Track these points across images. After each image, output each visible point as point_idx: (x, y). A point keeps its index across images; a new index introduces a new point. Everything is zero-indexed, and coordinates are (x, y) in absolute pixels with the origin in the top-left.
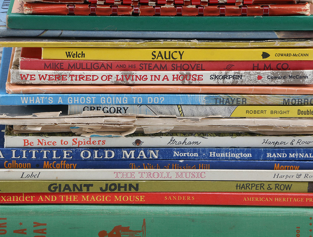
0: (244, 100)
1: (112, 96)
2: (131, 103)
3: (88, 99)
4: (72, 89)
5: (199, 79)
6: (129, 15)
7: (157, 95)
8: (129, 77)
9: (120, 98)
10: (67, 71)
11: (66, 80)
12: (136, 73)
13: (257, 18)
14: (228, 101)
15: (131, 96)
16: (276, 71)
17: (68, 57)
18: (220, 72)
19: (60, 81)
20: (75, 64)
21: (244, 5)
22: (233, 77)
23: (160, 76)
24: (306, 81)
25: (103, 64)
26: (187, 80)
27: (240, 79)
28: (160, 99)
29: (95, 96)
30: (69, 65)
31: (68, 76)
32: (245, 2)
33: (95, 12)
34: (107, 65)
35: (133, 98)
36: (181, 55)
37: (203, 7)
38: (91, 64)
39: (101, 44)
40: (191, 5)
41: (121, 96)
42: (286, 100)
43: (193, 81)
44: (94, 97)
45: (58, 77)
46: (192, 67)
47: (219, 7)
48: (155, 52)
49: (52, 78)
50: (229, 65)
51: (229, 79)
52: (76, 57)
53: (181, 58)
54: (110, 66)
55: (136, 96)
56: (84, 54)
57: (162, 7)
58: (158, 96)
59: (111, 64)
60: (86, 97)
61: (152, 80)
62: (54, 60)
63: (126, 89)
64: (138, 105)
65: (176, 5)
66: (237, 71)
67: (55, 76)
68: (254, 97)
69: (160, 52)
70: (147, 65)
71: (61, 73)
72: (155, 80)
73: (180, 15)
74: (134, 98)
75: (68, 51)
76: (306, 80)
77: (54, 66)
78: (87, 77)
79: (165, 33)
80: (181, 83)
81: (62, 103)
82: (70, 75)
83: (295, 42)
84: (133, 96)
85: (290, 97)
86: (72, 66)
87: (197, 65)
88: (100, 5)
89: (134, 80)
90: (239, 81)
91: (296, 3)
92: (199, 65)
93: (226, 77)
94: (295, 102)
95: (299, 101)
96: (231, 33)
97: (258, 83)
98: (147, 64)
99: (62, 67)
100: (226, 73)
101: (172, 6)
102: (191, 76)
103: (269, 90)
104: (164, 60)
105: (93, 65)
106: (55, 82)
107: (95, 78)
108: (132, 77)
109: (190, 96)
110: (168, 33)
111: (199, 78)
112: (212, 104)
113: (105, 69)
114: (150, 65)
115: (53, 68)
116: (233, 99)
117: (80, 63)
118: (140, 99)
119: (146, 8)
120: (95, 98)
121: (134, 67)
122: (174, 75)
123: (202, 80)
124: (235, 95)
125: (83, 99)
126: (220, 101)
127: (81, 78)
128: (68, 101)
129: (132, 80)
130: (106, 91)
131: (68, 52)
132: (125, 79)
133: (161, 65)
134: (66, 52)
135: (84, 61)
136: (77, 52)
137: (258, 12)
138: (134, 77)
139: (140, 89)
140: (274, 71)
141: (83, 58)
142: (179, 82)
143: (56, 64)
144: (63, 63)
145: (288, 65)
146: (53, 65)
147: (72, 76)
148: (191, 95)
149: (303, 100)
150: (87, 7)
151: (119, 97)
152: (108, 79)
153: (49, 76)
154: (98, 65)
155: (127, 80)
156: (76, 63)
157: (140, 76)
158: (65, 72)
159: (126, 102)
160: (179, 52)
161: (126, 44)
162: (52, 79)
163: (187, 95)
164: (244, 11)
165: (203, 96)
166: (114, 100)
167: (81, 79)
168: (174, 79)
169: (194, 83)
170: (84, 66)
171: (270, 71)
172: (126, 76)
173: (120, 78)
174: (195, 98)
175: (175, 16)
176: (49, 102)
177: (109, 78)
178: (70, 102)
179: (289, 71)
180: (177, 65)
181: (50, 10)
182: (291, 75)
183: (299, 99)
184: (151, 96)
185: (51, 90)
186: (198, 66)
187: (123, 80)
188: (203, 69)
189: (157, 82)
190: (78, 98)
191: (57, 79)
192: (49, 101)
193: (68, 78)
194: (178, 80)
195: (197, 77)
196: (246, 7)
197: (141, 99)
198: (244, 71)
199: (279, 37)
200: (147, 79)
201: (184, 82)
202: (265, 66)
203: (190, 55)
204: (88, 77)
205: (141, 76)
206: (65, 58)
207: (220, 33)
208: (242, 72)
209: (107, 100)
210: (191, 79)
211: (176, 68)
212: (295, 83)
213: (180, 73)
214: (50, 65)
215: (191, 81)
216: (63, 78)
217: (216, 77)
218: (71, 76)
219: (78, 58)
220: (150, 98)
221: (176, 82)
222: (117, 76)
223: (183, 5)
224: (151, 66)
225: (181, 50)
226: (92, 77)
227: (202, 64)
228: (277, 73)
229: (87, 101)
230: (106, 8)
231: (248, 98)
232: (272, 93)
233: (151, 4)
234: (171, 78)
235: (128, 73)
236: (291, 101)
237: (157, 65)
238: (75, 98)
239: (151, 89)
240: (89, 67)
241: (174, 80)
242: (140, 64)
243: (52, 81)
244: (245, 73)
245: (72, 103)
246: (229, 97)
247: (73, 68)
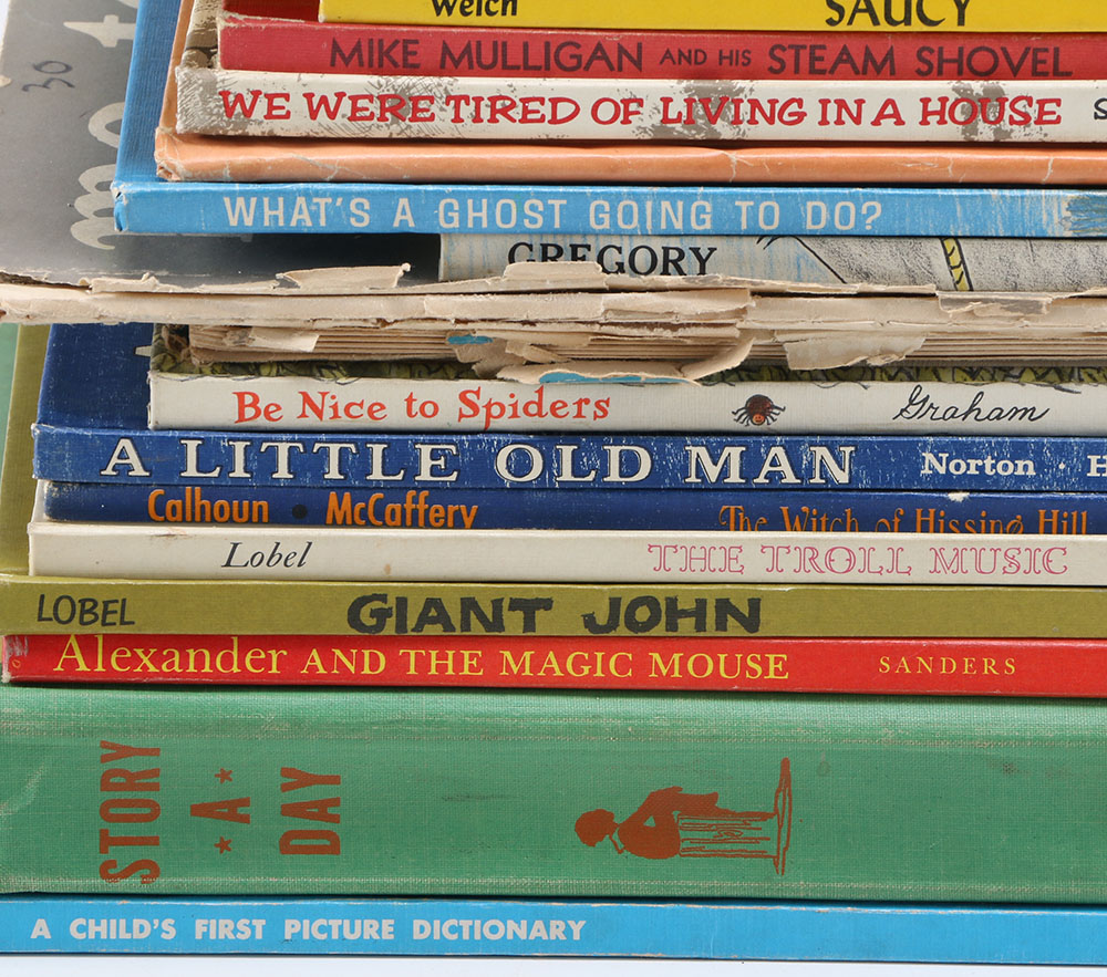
1: (644, 194)
2: (726, 229)
3: (533, 208)
4: (457, 159)
5: (1046, 118)
7: (846, 191)
8: (720, 108)
9: (680, 204)
10: (436, 80)
11: (432, 118)
12: (751, 90)
15: (731, 195)
17: (438, 14)
19: (403, 125)
20: (474, 46)
23: (864, 101)
25: (599, 47)
26: (986, 120)
28: (864, 211)
29: (564, 196)
30: (446, 50)
31: (439, 103)
34: (621, 50)
35: (737, 203)
36: (961, 7)
38: (547, 45)
41: (681, 194)
43: (1015, 127)
44: (558, 198)
45: (395, 106)
46: (1010, 63)
49: (367, 109)
52: (479, 14)
53: (961, 21)
54: (635, 56)
55: (751, 197)
58: (852, 197)
59: (639, 46)
60: (521, 199)
61: (824, 122)
62: (374, 28)
63: (703, 165)
64: (762, 237)
67: (382, 98)
70: (801, 52)
71: (408, 88)
72: (839, 122)
74: (744, 205)
77: (376, 56)
78: (525, 108)
80: (961, 138)
81: (411, 225)
82: (449, 98)
84: (737, 195)
86: (456, 53)
87: (1036, 51)
89: (741, 122)
92: (1046, 50)
98: (804, 47)
99: (411, 59)
102: (1007, 104)
104: (884, 27)
105: (553, 50)
106: (378, 127)
107: (564, 110)
108: (733, 106)
109: (1003, 197)
111: (1042, 112)
112: (1101, 234)
113: (612, 69)
114: (818, 53)
115: (371, 65)
117: (495, 43)
118: (769, 210)
120: (561, 206)
121: (741, 60)
122: (925, 101)
123: (1058, 121)
125: (506, 208)
127: (500, 111)
128: (441, 215)
129: (733, 123)
130: (613, 171)
132: (701, 118)
133: (868, 53)
135: (514, 31)
138: (745, 108)
139: (772, 163)
141: (509, 20)
142: (952, 132)
143: (386, 45)
144: (416, 42)
146: (371, 48)
147: (458, 99)
148: (1007, 192)
151: (673, 199)
152: (621, 117)
153: (354, 99)
154: (577, 52)
155: (712, 119)
156: (479, 43)
157: (773, 102)
158: (428, 80)
159: (704, 221)
162: (367, 113)
163: (985, 192)
165: (1058, 197)
166: (649, 212)
167: (498, 116)
168: (929, 118)
169: (1019, 134)
170: (515, 57)
172: (705, 102)
173: (680, 114)
174: (1023, 208)
176: (353, 220)
177: (627, 113)
178: (449, 220)
180: (940, 50)
184: (822, 198)
185: (362, 166)
186: (1041, 56)
187: (693, 122)
188: (1061, 69)
189: (849, 131)
190: (484, 201)
191: (388, 115)
192: (354, 215)
193: (442, 109)
194: (946, 122)
195: (1036, 106)
197: (772, 208)
200: (801, 116)
201: (975, 132)
204: (532, 106)
205: (777, 101)
206: (428, 15)
209: (620, 215)
210: (1006, 118)
211: (935, 65)
213: (954, 89)
214: (358, 48)
215: (1005, 125)
216: (416, 109)
218: (452, 103)
219: (485, 19)
220: (815, 203)
221: (935, 131)
222: (667, 101)
224: (821, 59)
226: (548, 105)
227: (1057, 50)
229: (527, 217)
234: (911, 113)
235: (715, 91)
237: (848, 54)
238: (470, 202)
239: (821, 164)
240: (536, 58)
241: (929, 123)
242: (772, 49)
243: (368, 123)
245: (456, 224)
247: (465, 62)
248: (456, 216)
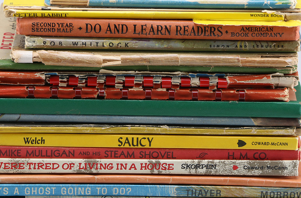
0: (219, 192)
1: (74, 186)
2: (94, 194)
3: (48, 189)
4: (29, 178)
5: (170, 168)
6: (94, 98)
7: (123, 185)
8: (93, 165)
9: (83, 188)
10: (25, 159)
11: (24, 168)
12: (100, 161)
13: (232, 104)
14: (200, 193)
15: (95, 186)
16: (253, 161)
17: (26, 144)
18: (192, 161)
19: (17, 170)
20: (34, 151)
21: (218, 89)
22: (207, 166)
23: (127, 164)
24: (286, 173)
25: (64, 151)
26: (156, 169)
27: (214, 169)
28: (127, 190)
29: (55, 186)
30: (27, 152)
31: (26, 164)
32: (219, 86)
33: (56, 95)
34: (69, 152)
35: (97, 188)
36: (150, 142)
37: (174, 90)
38: (52, 151)
39: (63, 130)
40: (161, 88)
41: (83, 186)
42: (264, 192)
43: (163, 170)
44: (54, 187)
45: (15, 165)
46: (162, 155)
47: (191, 90)
48: (121, 138)
49: (8, 166)
50: (202, 154)
51: (202, 168)
52: (35, 143)
53: (150, 146)
54: (73, 153)
55: (100, 187)
56: (44, 140)
57: (130, 90)
58: (124, 187)
59: (74, 151)
60: (45, 187)
61: (118, 169)
62: (10, 147)
63: (89, 179)
64: (103, 196)
65: (145, 88)
66: (211, 160)
67: (12, 164)
68: (230, 189)
69: (127, 139)
70: (112, 152)
71: (18, 161)
72: (121, 169)
73: (150, 99)
74: (98, 189)
75: (26, 136)
76: (286, 171)
77: (10, 154)
78: (46, 166)
79: (133, 117)
80: (150, 173)
81: (18, 194)
82: (28, 163)
83: (274, 130)
84: (97, 186)
85: (269, 190)
86: (30, 153)
87: (168, 152)
88: (62, 87)
89: (98, 169)
90: (213, 172)
91: (274, 88)
92: (170, 152)
93: (199, 167)
94: (274, 195)
95: (277, 195)
96: (205, 119)
97: (233, 174)
98: (113, 151)
99: (19, 154)
100: (199, 162)
101: (141, 89)
102: (161, 165)
103: (246, 182)
104: (132, 147)
105: (53, 152)
106: (11, 170)
107: (56, 166)
108: (96, 165)
109: (160, 187)
110: (136, 118)
111: (169, 167)
112: (183, 196)
113: (67, 156)
114: (116, 153)
115: (9, 156)
116: (206, 190)
117: (39, 150)
118: (104, 190)
119: (112, 90)
120: (55, 189)
121: (98, 154)
122: (142, 164)
123: (173, 169)
124: (208, 187)
125: (41, 190)
126: (192, 193)
127: (40, 166)
128: (26, 191)
129: (96, 169)
130: (67, 180)
131: (27, 138)
132: (88, 168)
133: (128, 153)
134: (24, 138)
135: (44, 148)
136: (36, 138)
137: (233, 97)
138: (99, 165)
139: (105, 179)
140: (250, 161)
141: (43, 145)
142: (148, 171)
143: (13, 151)
144: (20, 150)
145: (265, 154)
146: (9, 152)
147: (30, 164)
148: (161, 186)
149: (282, 193)
150: (48, 89)
151: (81, 187)
152: (69, 168)
153: (5, 164)
154: (59, 152)
155: (91, 168)
156: (35, 150)
157: (105, 164)
158: (23, 159)
159: (89, 193)
160: (148, 138)
161: (90, 130)
162: (8, 167)
163: (156, 186)
164: (219, 95)
165: (173, 187)
166: (76, 190)
167: (40, 168)
168: (142, 168)
169: (164, 172)
170: (44, 154)
171: (246, 161)
172: (89, 164)
173: (83, 167)
174: (165, 190)
175: (144, 99)
176: (4, 193)
177: (71, 167)
178: (27, 193)
179: (267, 161)
180: (145, 152)
181: (7, 92)
182: (269, 166)
183: (277, 192)
184: (117, 187)
185: (6, 180)
186: (169, 154)
187: (86, 169)
188: (173, 157)
189: (123, 171)
190: (36, 188)
191: (13, 168)
192: (4, 192)
193: (26, 166)
194: (146, 169)
195: (168, 166)
196: (221, 91)
197: (105, 189)
198: (218, 161)
199: (255, 124)
200: (112, 167)
201: (153, 171)
202: (241, 155)
203: (159, 142)
204: (48, 165)
205: (106, 164)
206: (23, 144)
207: (192, 119)
208: (216, 161)
209: (69, 191)
210: (161, 168)
211: (144, 155)
212: (273, 175)
213: (148, 161)
214: (6, 152)
215: (161, 170)
216: (20, 166)
217: (188, 166)
218: (29, 164)
219: (37, 145)
220: (115, 188)
221: (144, 171)
222: (80, 164)
223: (152, 87)
224: (117, 154)
225: (150, 137)
226: (52, 165)
227: (172, 152)
228: (254, 163)
229: (46, 192)
230: (69, 90)
231: (223, 190)
232: (248, 185)
233: (118, 86)
234: (138, 167)
235: (92, 161)
236: (269, 194)
237: (123, 153)
238: (33, 188)
239: (117, 179)
240: (49, 154)
241: (142, 169)
242: (105, 152)
243: (8, 170)
244: (219, 162)
245: (29, 194)
246: (202, 189)
247: (32, 155)
248: (29, 191)
